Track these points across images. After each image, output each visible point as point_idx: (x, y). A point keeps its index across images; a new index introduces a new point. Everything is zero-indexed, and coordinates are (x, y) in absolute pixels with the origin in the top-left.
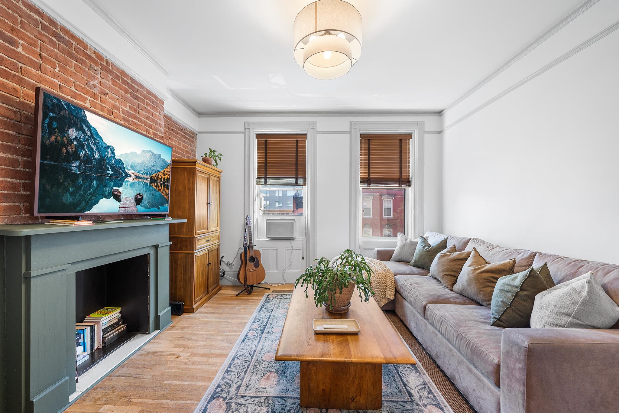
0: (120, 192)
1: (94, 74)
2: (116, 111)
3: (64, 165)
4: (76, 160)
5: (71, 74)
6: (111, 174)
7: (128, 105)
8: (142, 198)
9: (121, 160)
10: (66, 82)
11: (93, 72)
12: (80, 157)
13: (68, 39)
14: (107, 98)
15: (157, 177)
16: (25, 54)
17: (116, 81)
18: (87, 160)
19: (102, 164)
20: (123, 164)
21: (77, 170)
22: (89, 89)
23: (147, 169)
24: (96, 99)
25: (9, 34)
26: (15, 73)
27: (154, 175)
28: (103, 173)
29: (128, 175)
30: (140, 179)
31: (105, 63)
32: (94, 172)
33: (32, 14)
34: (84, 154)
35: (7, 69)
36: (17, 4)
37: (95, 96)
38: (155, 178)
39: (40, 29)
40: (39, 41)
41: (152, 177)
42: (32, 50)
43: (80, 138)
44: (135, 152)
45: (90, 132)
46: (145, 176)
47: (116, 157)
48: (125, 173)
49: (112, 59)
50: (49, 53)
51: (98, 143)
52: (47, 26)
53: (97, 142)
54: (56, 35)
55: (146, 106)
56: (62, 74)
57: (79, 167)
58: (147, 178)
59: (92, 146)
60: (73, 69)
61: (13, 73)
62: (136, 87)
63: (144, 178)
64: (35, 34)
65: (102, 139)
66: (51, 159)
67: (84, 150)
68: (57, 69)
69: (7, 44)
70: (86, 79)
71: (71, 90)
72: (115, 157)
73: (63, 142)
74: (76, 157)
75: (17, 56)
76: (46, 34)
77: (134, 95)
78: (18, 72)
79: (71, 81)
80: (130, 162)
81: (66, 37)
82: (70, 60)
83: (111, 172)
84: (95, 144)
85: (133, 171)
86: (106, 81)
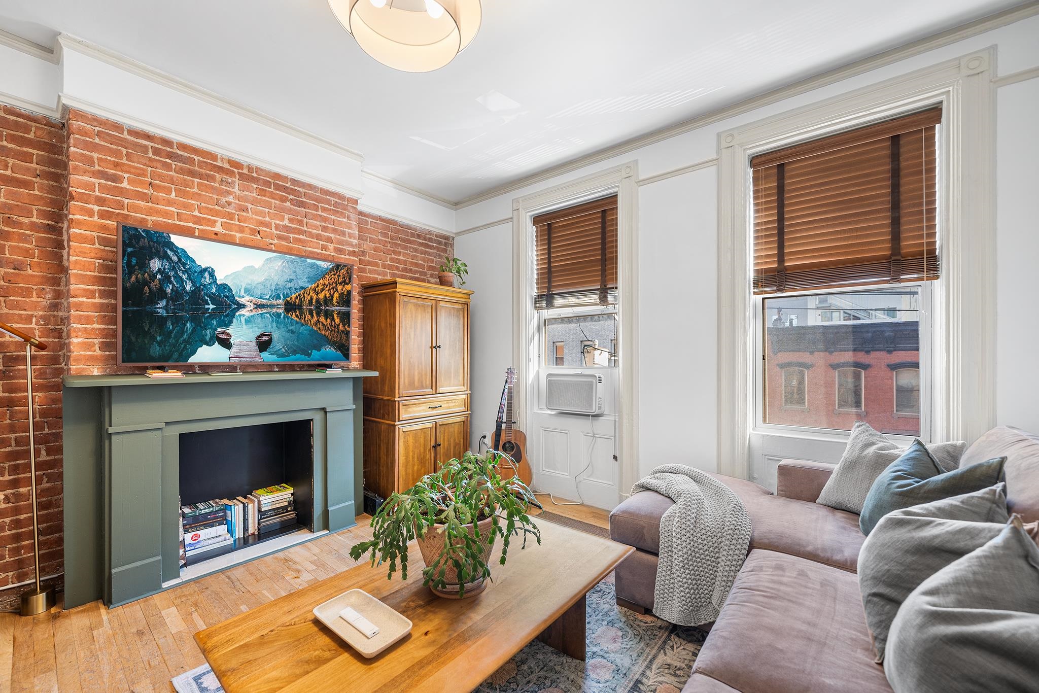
0: (228, 334)
1: (228, 189)
2: (265, 229)
3: (148, 308)
4: (162, 299)
5: (193, 196)
6: (213, 309)
7: (287, 216)
8: (271, 339)
9: (227, 285)
10: (186, 206)
11: (225, 186)
12: (166, 294)
13: (188, 155)
14: (250, 215)
15: (301, 299)
16: (131, 188)
17: (263, 190)
18: (176, 296)
19: (197, 296)
20: (230, 290)
21: (165, 312)
22: (221, 209)
23: (276, 290)
24: (231, 219)
25: (112, 171)
26: (119, 211)
27: (293, 297)
28: (200, 309)
29: (241, 306)
30: (264, 308)
31: (245, 171)
32: (186, 310)
33: (140, 141)
34: (171, 288)
35: (110, 209)
36: (121, 136)
37: (231, 216)
38: (295, 302)
39: (150, 155)
40: (150, 169)
41: (288, 302)
42: (140, 180)
43: (164, 269)
44: (252, 267)
45: (177, 257)
46: (274, 302)
47: (219, 282)
48: (235, 304)
49: (255, 163)
50: (161, 178)
51: (190, 269)
52: (159, 149)
53: (187, 267)
54: (171, 156)
55: (320, 213)
56: (180, 199)
57: (166, 308)
58: (278, 305)
59: (181, 274)
60: (196, 190)
61: (117, 211)
62: (301, 189)
63: (272, 306)
64: (144, 162)
65: (194, 261)
66: (133, 305)
67: (171, 283)
68: (173, 194)
69: (110, 183)
70: (216, 197)
71: (194, 216)
72: (216, 282)
73: (144, 279)
74: (162, 294)
75: (122, 192)
76: (157, 158)
77: (297, 202)
78: (123, 210)
79: (193, 204)
80: (242, 284)
81: (185, 154)
82: (191, 180)
83: (212, 306)
84: (185, 271)
85: (251, 298)
86: (247, 193)
